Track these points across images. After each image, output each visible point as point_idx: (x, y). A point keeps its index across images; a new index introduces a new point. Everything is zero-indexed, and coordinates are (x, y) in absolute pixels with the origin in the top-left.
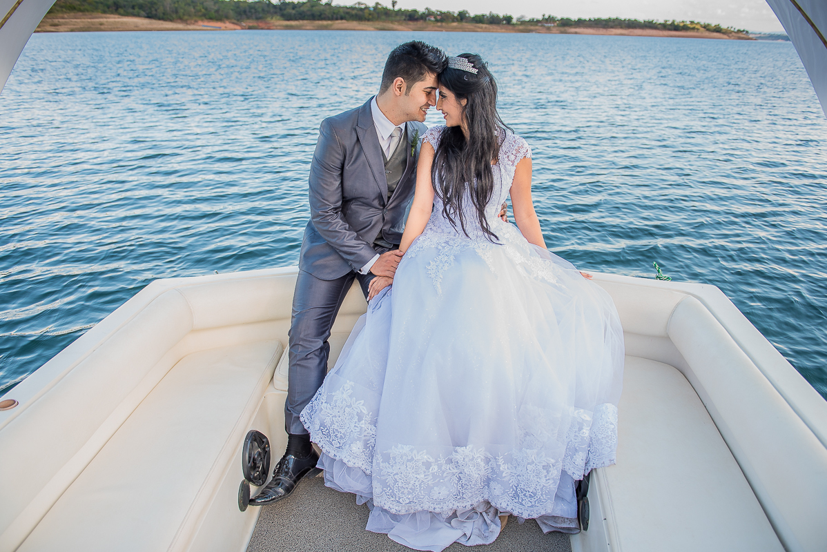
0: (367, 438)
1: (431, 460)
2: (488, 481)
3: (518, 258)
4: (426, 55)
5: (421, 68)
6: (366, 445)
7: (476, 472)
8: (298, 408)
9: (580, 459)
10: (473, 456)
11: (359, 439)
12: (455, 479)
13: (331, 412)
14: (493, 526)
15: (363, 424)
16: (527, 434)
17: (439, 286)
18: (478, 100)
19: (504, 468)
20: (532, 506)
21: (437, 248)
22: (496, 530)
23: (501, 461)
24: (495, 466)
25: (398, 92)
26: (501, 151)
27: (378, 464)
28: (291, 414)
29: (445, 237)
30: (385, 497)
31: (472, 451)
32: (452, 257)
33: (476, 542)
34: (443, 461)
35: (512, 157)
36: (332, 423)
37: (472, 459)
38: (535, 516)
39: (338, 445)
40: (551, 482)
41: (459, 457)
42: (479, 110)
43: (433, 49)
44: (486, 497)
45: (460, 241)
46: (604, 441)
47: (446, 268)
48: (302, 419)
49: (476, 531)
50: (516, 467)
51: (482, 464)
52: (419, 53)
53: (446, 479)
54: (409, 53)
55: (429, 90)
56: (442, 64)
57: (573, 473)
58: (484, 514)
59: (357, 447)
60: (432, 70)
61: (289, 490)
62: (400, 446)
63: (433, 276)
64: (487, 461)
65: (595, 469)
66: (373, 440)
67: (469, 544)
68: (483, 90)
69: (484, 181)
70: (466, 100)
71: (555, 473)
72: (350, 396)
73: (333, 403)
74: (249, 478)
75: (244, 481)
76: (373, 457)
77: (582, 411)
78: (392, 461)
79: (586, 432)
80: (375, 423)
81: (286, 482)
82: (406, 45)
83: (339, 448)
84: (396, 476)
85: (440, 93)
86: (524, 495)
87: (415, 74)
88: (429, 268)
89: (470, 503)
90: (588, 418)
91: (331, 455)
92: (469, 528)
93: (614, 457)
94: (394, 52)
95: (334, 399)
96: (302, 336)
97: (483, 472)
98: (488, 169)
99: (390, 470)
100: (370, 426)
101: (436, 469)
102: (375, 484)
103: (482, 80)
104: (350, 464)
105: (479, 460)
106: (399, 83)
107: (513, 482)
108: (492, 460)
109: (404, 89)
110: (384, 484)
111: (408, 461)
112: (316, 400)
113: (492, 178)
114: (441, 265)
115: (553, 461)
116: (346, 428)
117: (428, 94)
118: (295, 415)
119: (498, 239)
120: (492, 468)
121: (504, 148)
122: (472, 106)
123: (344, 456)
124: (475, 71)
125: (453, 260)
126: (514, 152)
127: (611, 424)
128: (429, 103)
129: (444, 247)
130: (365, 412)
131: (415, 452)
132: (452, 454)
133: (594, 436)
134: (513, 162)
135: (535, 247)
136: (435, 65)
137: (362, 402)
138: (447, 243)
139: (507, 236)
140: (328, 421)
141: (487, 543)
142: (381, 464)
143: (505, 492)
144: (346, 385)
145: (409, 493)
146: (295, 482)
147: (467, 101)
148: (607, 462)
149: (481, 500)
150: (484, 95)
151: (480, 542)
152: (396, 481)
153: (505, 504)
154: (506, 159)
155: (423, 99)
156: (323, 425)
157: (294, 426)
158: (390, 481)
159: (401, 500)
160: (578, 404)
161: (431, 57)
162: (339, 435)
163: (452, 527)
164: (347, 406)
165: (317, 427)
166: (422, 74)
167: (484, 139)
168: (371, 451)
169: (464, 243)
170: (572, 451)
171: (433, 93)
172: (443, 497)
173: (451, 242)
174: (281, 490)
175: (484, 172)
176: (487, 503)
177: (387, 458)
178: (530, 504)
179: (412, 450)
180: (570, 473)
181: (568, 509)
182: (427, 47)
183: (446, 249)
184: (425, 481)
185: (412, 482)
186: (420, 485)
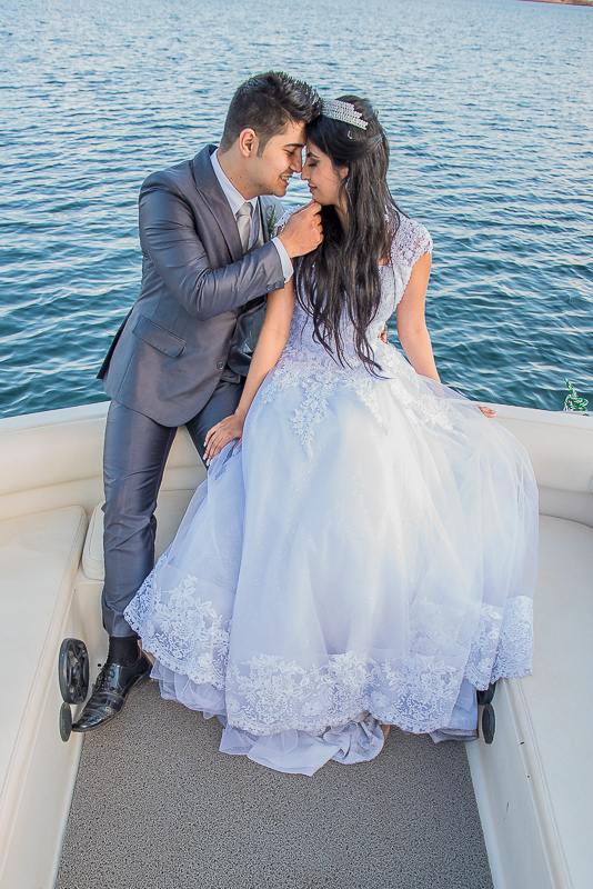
0: (218, 646)
1: (303, 672)
2: (369, 691)
3: (407, 398)
4: (289, 93)
5: (281, 114)
6: (216, 654)
7: (355, 682)
8: (120, 604)
9: (486, 666)
10: (352, 666)
11: (208, 650)
12: (330, 691)
13: (168, 615)
14: (375, 739)
15: (213, 631)
16: (418, 635)
17: (309, 446)
18: (365, 170)
19: (391, 676)
20: (425, 720)
21: (300, 386)
22: (378, 744)
23: (387, 668)
24: (379, 673)
25: (246, 152)
26: (393, 245)
27: (234, 677)
28: (113, 612)
29: (308, 370)
30: (244, 716)
31: (352, 658)
32: (324, 402)
33: (354, 758)
34: (316, 672)
35: (409, 254)
36: (172, 629)
37: (353, 668)
38: (428, 731)
39: (181, 656)
40: (450, 693)
41: (334, 666)
42: (366, 187)
43: (300, 84)
44: (366, 708)
45: (331, 375)
46: (517, 645)
47: (317, 420)
48: (127, 618)
49: (354, 746)
50: (405, 675)
51: (364, 671)
52: (278, 90)
53: (319, 693)
54: (263, 90)
55: (291, 149)
56: (311, 108)
57: (477, 683)
58: (363, 724)
59: (206, 660)
60: (297, 118)
61: (118, 707)
62: (262, 655)
63: (301, 432)
64: (370, 667)
65: (506, 679)
66: (225, 649)
67: (347, 762)
68: (373, 155)
69: (367, 290)
70: (347, 170)
71: (455, 682)
72: (193, 596)
73: (170, 604)
74: (68, 700)
75: (63, 705)
76: (225, 668)
77: (491, 607)
78: (252, 674)
79: (495, 633)
80: (226, 627)
81: (112, 697)
82: (259, 77)
83: (182, 659)
84: (258, 693)
85: (309, 155)
86: (416, 707)
87: (272, 123)
88: (294, 420)
89: (347, 716)
90: (498, 617)
91: (172, 668)
92: (346, 742)
93: (530, 666)
94: (241, 89)
95: (172, 598)
96: (122, 512)
97: (364, 681)
98: (374, 272)
99: (251, 686)
100: (220, 632)
101: (308, 681)
102: (229, 700)
103: (372, 141)
104: (198, 681)
105: (360, 668)
106: (248, 137)
107: (402, 691)
108: (376, 667)
109: (255, 146)
110: (244, 702)
111: (274, 674)
112: (144, 593)
113: (379, 286)
114: (310, 415)
115: (454, 669)
116: (190, 635)
117: (291, 154)
118: (117, 613)
119: (380, 369)
120: (376, 676)
121: (398, 240)
122: (356, 178)
123: (189, 670)
124: (363, 125)
125: (325, 408)
126: (412, 246)
127: (526, 623)
128: (293, 168)
129: (310, 385)
130: (214, 616)
131: (282, 663)
132: (327, 663)
133: (504, 638)
134: (410, 261)
135: (428, 380)
136: (301, 109)
137: (210, 602)
138: (313, 377)
139: (391, 364)
140: (165, 627)
141: (369, 759)
142: (238, 678)
143: (391, 703)
144: (186, 581)
145: (275, 711)
146: (124, 696)
147: (349, 172)
148: (521, 673)
149: (360, 711)
150: (374, 163)
151: (360, 759)
152: (258, 698)
153: (389, 717)
154: (402, 257)
155: (282, 162)
156: (158, 631)
157: (117, 628)
158: (251, 697)
159: (264, 720)
160: (486, 598)
161: (296, 97)
162: (181, 644)
163: (325, 742)
164: (190, 608)
165: (151, 633)
166: (282, 124)
167: (370, 227)
168: (222, 662)
169: (337, 380)
170: (477, 657)
171: (297, 152)
172: (317, 712)
173: (319, 377)
174: (108, 710)
175: (369, 277)
176: (367, 714)
177: (245, 671)
178: (423, 718)
179: (278, 662)
180: (472, 682)
181: (467, 720)
182: (291, 81)
183: (314, 388)
184: (295, 696)
185: (278, 699)
186: (288, 701)
